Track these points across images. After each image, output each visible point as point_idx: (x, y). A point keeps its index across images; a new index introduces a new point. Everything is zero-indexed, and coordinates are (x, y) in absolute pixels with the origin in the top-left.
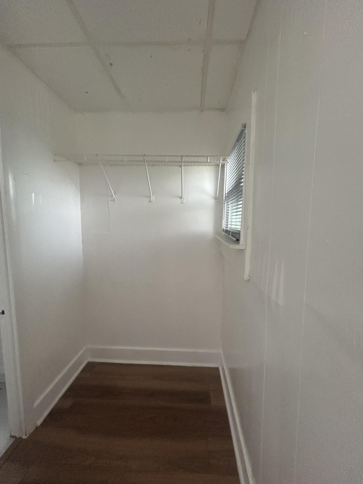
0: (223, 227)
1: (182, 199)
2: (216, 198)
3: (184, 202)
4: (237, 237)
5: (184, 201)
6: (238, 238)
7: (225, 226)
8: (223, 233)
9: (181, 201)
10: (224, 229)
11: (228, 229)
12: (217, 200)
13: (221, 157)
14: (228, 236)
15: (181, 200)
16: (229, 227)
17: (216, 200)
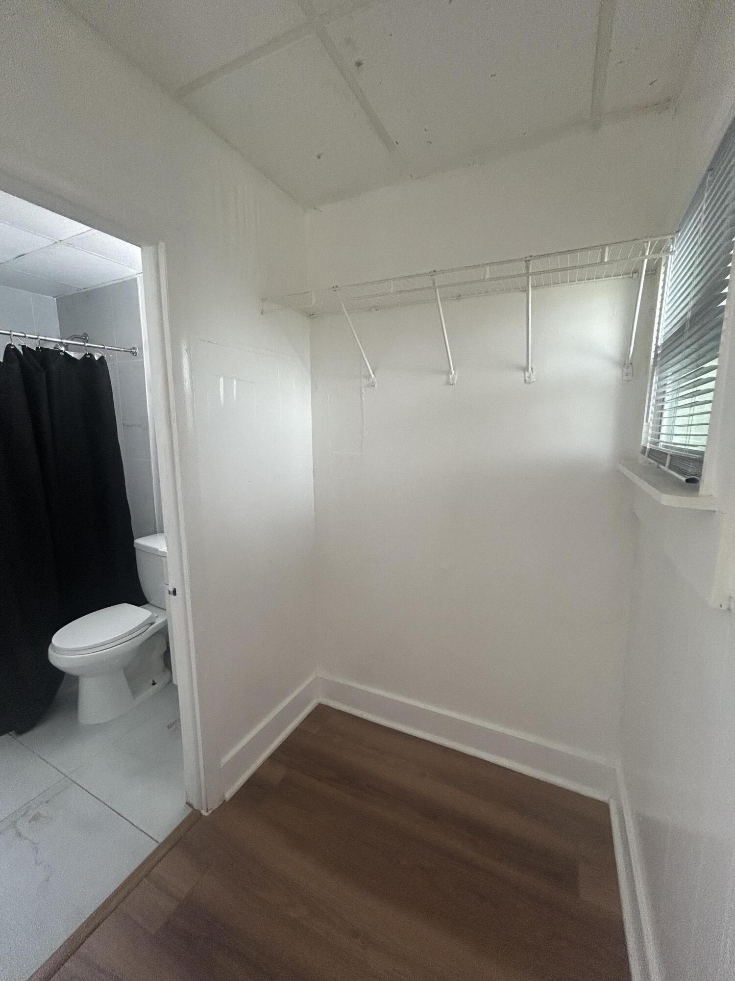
0: (642, 443)
1: (528, 371)
2: (625, 364)
3: (532, 380)
4: (690, 470)
5: (533, 377)
6: (695, 474)
7: (649, 438)
8: (643, 459)
9: (525, 377)
10: (646, 447)
11: (660, 446)
12: (627, 368)
13: (647, 242)
14: (658, 467)
15: (525, 373)
16: (662, 442)
17: (625, 369)
